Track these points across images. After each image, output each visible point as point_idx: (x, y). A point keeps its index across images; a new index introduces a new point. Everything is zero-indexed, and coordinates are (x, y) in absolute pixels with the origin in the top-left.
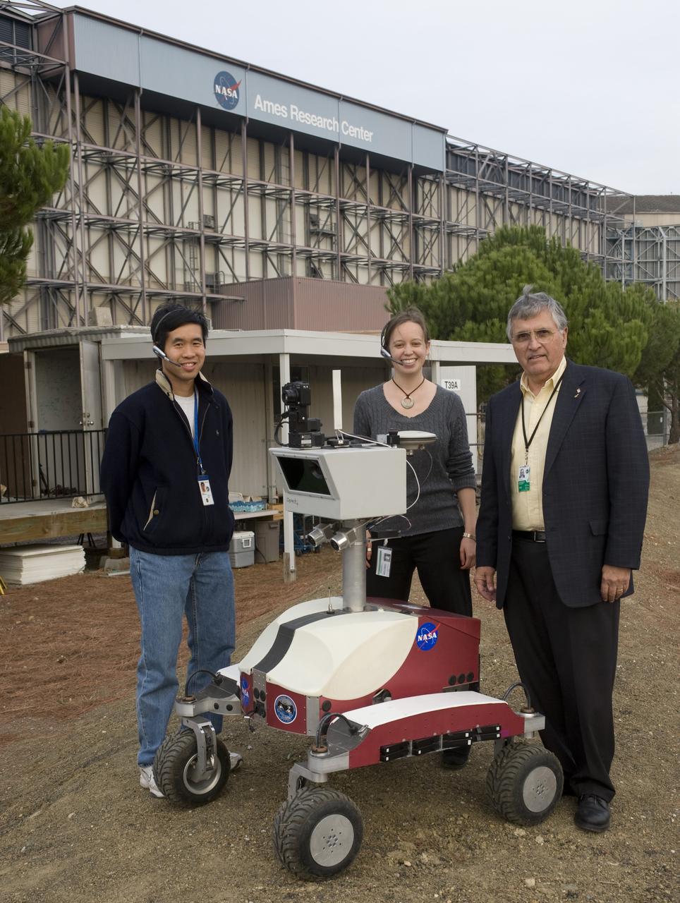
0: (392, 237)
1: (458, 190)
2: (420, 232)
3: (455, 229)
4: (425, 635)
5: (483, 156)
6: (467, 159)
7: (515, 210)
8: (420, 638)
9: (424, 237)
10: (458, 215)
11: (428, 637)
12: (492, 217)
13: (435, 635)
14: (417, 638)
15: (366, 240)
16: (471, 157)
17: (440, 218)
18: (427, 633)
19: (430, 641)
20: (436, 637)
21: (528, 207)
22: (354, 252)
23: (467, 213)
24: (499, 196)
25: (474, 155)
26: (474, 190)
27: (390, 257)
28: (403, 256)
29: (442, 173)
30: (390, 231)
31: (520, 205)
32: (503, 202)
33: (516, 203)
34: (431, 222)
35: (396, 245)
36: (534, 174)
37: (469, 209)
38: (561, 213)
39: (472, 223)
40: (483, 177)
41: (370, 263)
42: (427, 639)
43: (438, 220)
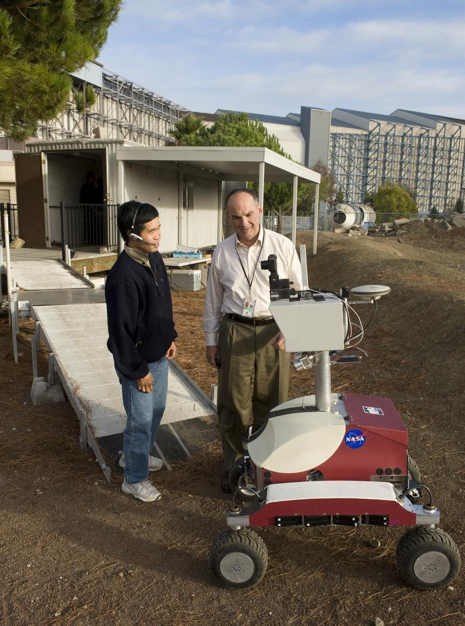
0: (74, 120)
1: (108, 98)
2: (89, 119)
3: (106, 119)
4: (353, 438)
5: (120, 82)
6: (112, 83)
7: (135, 112)
8: (348, 439)
9: (90, 121)
10: (108, 112)
11: (356, 439)
12: (124, 114)
13: (362, 439)
14: (345, 439)
15: (60, 120)
16: (114, 82)
17: (100, 112)
18: (355, 437)
19: (358, 442)
20: (363, 440)
21: (142, 111)
22: (55, 126)
23: (112, 112)
24: (128, 104)
25: (116, 81)
26: (116, 99)
27: (73, 130)
28: (80, 131)
29: (100, 88)
30: (73, 116)
31: (138, 110)
32: (130, 108)
33: (136, 108)
34: (94, 114)
35: (77, 124)
36: (145, 94)
37: (113, 109)
38: (157, 116)
39: (115, 117)
40: (120, 93)
41: (64, 132)
42: (354, 440)
43: (99, 113)
